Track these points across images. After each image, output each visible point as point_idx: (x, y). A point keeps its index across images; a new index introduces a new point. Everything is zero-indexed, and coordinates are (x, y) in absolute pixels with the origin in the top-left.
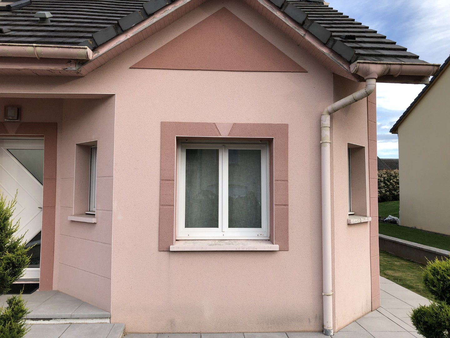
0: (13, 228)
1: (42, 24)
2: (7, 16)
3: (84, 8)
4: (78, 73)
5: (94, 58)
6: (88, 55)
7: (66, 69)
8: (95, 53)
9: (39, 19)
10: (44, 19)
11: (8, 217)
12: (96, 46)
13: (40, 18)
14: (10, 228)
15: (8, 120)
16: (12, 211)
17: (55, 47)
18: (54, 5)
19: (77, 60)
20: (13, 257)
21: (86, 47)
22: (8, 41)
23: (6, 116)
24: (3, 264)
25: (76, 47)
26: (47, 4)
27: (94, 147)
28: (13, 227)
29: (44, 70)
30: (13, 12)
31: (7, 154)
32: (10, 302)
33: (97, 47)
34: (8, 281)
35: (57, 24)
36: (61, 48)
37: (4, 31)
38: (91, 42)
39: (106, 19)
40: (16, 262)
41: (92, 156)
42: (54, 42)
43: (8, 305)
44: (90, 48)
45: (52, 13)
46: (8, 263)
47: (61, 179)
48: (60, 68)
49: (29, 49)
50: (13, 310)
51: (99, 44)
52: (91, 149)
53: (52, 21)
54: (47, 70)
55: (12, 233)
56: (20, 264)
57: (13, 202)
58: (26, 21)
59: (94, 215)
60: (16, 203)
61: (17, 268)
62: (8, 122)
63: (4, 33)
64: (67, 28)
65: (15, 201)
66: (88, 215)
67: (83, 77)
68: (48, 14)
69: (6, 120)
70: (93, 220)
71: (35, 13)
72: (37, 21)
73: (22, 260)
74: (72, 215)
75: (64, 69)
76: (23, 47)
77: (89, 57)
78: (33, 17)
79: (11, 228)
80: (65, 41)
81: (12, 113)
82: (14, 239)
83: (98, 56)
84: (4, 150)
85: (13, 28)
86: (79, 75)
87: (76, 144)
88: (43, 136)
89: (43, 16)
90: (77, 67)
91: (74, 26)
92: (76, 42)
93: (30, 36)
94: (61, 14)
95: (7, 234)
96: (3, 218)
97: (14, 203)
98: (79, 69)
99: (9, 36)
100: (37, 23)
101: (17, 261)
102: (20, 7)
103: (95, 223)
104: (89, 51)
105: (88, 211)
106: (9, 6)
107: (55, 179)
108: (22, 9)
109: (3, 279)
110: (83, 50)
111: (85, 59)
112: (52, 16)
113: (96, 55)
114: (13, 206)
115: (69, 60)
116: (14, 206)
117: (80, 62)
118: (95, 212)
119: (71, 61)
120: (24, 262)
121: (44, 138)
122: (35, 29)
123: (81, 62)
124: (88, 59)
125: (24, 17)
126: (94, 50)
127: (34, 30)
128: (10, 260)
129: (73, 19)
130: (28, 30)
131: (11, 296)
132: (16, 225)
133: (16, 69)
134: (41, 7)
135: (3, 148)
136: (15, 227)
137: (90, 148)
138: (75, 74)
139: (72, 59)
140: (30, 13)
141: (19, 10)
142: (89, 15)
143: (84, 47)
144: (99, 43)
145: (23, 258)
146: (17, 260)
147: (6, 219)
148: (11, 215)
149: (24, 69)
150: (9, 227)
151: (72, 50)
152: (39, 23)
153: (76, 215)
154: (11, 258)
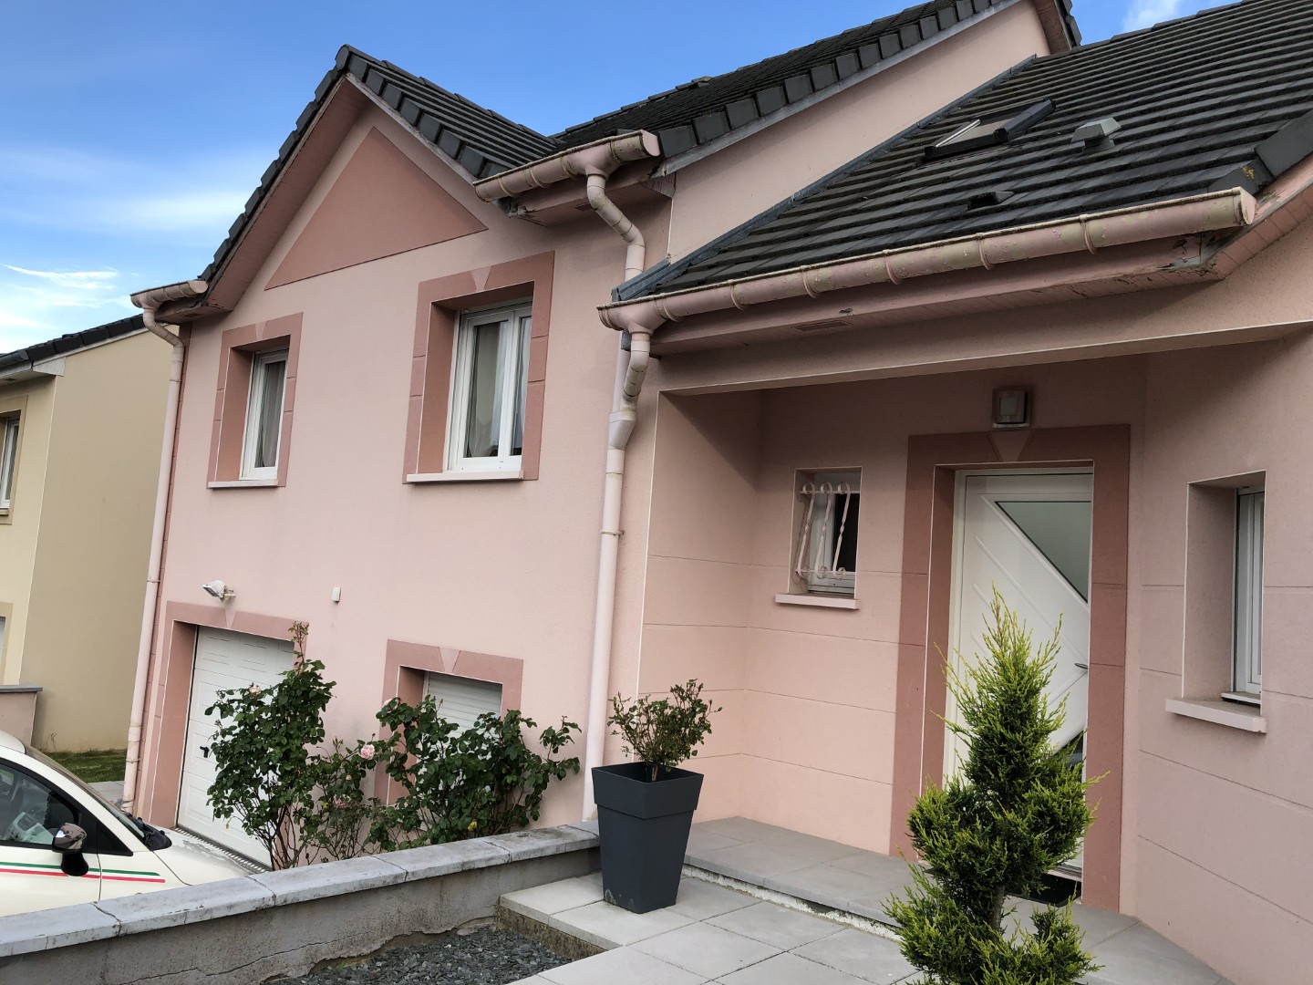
0: (1051, 719)
1: (1091, 156)
2: (999, 158)
3: (1209, 77)
4: (1206, 271)
5: (1260, 217)
6: (1243, 211)
7: (1171, 265)
8: (1265, 201)
9: (1083, 144)
10: (1096, 141)
11: (1038, 686)
12: (1269, 179)
13: (1087, 141)
14: (1043, 716)
15: (1000, 426)
16: (1046, 672)
17: (1139, 211)
18: (1116, 94)
19: (1202, 235)
20: (1054, 800)
21: (1235, 189)
22: (1011, 221)
23: (996, 416)
24: (1029, 815)
25: (1206, 195)
26: (1097, 99)
27: (1247, 491)
28: (1051, 716)
29: (1106, 280)
30: (1012, 145)
31: (996, 515)
32: (1043, 923)
33: (1271, 183)
34: (1040, 865)
35: (1133, 146)
36: (1157, 211)
37: (999, 197)
38: (1251, 172)
39: (1284, 90)
40: (1060, 814)
41: (1241, 521)
42: (1133, 197)
43: (1036, 931)
44: (1248, 191)
45: (1118, 119)
46: (1041, 815)
47: (1142, 588)
48: (1152, 268)
49: (1067, 232)
50: (1050, 948)
51: (1276, 172)
52: (1239, 497)
53: (1118, 141)
54: (1114, 279)
55: (1048, 732)
56: (1069, 822)
57: (1049, 647)
58: (1047, 158)
59: (1258, 706)
60: (1057, 652)
61: (1063, 833)
62: (1001, 430)
63: (998, 203)
64: (1166, 148)
65: (1054, 646)
66: (1230, 704)
67: (1219, 280)
68: (1108, 125)
69: (995, 425)
70: (1253, 723)
71: (1072, 131)
72: (1078, 150)
73: (1075, 812)
74: (1177, 698)
75: (1165, 268)
76: (1054, 229)
77: (1245, 218)
78: (1068, 142)
79: (1046, 718)
80: (1164, 188)
81: (1010, 406)
82: (1049, 749)
83: (1276, 207)
84: (989, 503)
85: (1017, 187)
86: (1207, 277)
87: (1191, 485)
88: (1090, 464)
89: (1096, 134)
90: (1205, 256)
91: (1183, 137)
92: (1198, 183)
93: (1065, 196)
94: (1142, 113)
95: (1036, 733)
96: (1026, 688)
97: (1051, 649)
98: (1210, 259)
99: (1012, 207)
100: (1080, 156)
101: (1063, 814)
102: (1027, 127)
103: (1261, 734)
104: (1246, 199)
105: (1229, 692)
106: (1001, 132)
107: (1124, 587)
108: (1034, 130)
109: (1029, 855)
110: (1228, 201)
111: (1234, 225)
112: (1118, 125)
113: (1269, 206)
114: (1048, 658)
115: (1178, 241)
116: (1052, 659)
117: (1213, 239)
118: (1258, 697)
119: (1185, 242)
120: (1079, 818)
121: (1092, 469)
122: (1076, 174)
123: (1217, 239)
124: (1242, 224)
125: (1041, 148)
126: (1260, 192)
127: (1074, 177)
128: (1045, 805)
129: (1179, 119)
130: (1057, 181)
131: (1043, 908)
132: (1056, 712)
133: (1033, 290)
134: (1081, 110)
135: (986, 501)
136: (1054, 717)
137: (1236, 496)
138: (1196, 277)
139: (1188, 235)
140: (1054, 135)
141: (1026, 133)
142: (1226, 95)
143: (1230, 191)
144: (1276, 168)
145: (1078, 805)
146: (1064, 809)
147: (1034, 692)
148: (1044, 683)
149: (1053, 287)
150: (1039, 716)
151: (1190, 208)
152: (1084, 155)
153: (1189, 699)
154: (1048, 801)
